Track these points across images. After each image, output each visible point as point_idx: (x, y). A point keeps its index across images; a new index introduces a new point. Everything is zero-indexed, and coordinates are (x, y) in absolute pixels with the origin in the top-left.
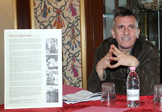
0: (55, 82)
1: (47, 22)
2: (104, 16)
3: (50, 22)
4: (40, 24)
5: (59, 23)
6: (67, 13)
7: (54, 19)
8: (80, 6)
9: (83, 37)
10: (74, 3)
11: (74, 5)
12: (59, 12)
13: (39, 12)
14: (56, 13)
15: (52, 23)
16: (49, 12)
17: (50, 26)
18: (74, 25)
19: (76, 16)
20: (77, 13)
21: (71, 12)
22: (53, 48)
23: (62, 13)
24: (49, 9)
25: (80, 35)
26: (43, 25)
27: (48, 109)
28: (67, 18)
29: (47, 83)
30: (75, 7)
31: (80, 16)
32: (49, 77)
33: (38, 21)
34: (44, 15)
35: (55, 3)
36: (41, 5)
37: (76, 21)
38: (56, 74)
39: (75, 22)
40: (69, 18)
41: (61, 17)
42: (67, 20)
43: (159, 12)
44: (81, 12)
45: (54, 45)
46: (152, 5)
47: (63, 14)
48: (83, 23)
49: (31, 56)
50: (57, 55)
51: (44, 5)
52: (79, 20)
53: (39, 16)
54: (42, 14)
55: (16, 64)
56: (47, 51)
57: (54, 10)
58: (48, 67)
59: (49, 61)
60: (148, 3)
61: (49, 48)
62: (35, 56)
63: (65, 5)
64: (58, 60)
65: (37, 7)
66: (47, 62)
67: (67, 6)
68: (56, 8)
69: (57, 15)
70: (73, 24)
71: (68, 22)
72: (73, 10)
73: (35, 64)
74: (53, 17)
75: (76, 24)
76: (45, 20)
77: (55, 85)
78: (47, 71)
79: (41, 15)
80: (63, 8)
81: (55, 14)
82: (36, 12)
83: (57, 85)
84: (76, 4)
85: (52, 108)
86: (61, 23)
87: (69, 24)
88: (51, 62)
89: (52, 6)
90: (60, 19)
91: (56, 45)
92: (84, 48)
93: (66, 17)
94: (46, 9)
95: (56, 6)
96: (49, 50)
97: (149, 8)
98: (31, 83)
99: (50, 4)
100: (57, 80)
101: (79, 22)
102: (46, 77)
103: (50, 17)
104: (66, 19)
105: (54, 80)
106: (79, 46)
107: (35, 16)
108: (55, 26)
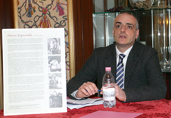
0: (59, 85)
1: (32, 22)
2: (94, 15)
3: (35, 22)
4: (25, 24)
5: (44, 23)
6: (54, 13)
7: (40, 19)
8: (67, 5)
9: (72, 38)
10: (61, 2)
11: (62, 4)
12: (45, 11)
13: (23, 11)
14: (42, 12)
15: (38, 23)
16: (35, 11)
17: (35, 26)
18: (62, 25)
19: (64, 15)
20: (65, 12)
21: (58, 11)
22: (55, 49)
23: (48, 12)
24: (34, 8)
25: (67, 36)
26: (28, 25)
27: (52, 114)
28: (54, 17)
29: (49, 86)
30: (62, 6)
31: (68, 16)
32: (51, 80)
33: (22, 21)
34: (29, 15)
35: (40, 2)
36: (25, 4)
37: (64, 21)
38: (59, 77)
39: (62, 22)
40: (56, 18)
41: (47, 16)
42: (54, 20)
43: (152, 11)
44: (69, 11)
45: (57, 46)
46: (144, 4)
47: (50, 13)
48: (71, 23)
49: (32, 57)
50: (60, 56)
51: (29, 4)
52: (66, 19)
53: (23, 16)
54: (27, 13)
55: (15, 66)
56: (49, 51)
57: (39, 9)
58: (51, 69)
59: (51, 63)
60: (140, 2)
61: (51, 49)
62: (37, 57)
63: (52, 3)
64: (61, 61)
65: (21, 6)
66: (49, 63)
67: (53, 5)
68: (42, 8)
69: (43, 14)
70: (60, 23)
71: (55, 22)
72: (60, 9)
73: (37, 66)
74: (39, 16)
75: (63, 24)
76: (30, 20)
77: (58, 88)
78: (49, 74)
79: (26, 15)
80: (50, 7)
81: (40, 14)
82: (20, 11)
83: (61, 88)
84: (64, 3)
85: (56, 114)
86: (48, 23)
87: (56, 24)
88: (53, 64)
89: (37, 5)
90: (46, 19)
91: (59, 45)
92: (72, 49)
93: (52, 16)
94: (31, 8)
95: (42, 5)
96: (51, 51)
97: (141, 7)
98: (32, 86)
99: (35, 3)
100: (60, 83)
101: (66, 21)
102: (49, 80)
103: (35, 17)
104: (52, 19)
105: (57, 83)
106: (67, 47)
107: (19, 16)
108: (41, 27)
